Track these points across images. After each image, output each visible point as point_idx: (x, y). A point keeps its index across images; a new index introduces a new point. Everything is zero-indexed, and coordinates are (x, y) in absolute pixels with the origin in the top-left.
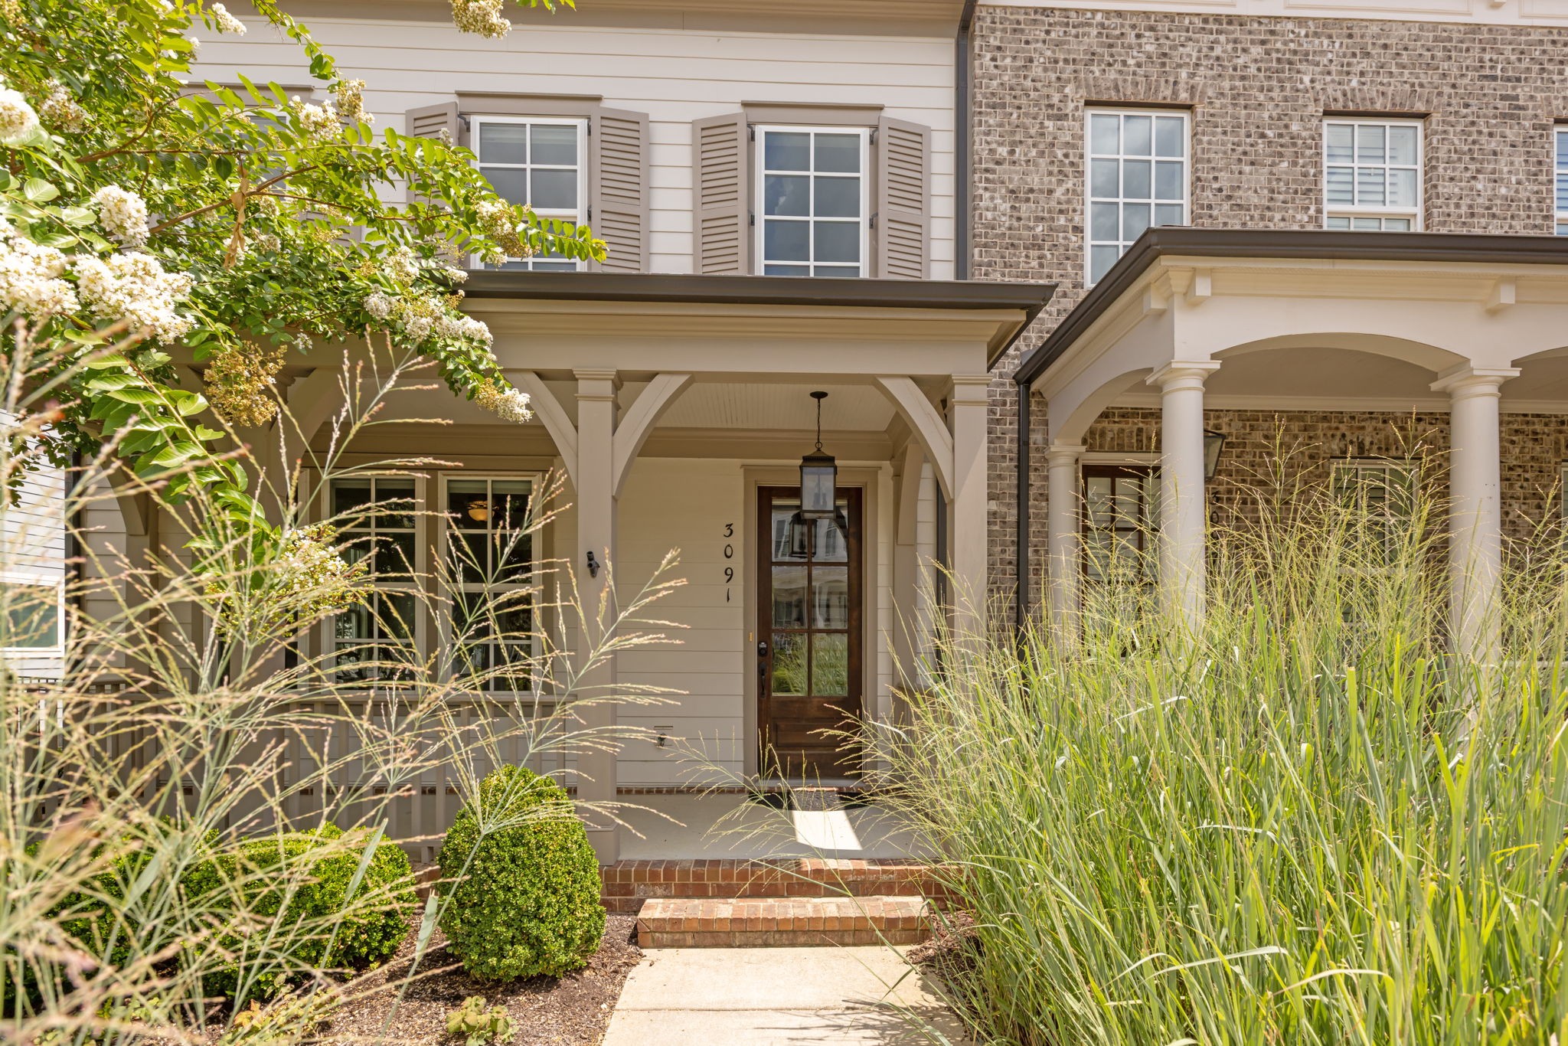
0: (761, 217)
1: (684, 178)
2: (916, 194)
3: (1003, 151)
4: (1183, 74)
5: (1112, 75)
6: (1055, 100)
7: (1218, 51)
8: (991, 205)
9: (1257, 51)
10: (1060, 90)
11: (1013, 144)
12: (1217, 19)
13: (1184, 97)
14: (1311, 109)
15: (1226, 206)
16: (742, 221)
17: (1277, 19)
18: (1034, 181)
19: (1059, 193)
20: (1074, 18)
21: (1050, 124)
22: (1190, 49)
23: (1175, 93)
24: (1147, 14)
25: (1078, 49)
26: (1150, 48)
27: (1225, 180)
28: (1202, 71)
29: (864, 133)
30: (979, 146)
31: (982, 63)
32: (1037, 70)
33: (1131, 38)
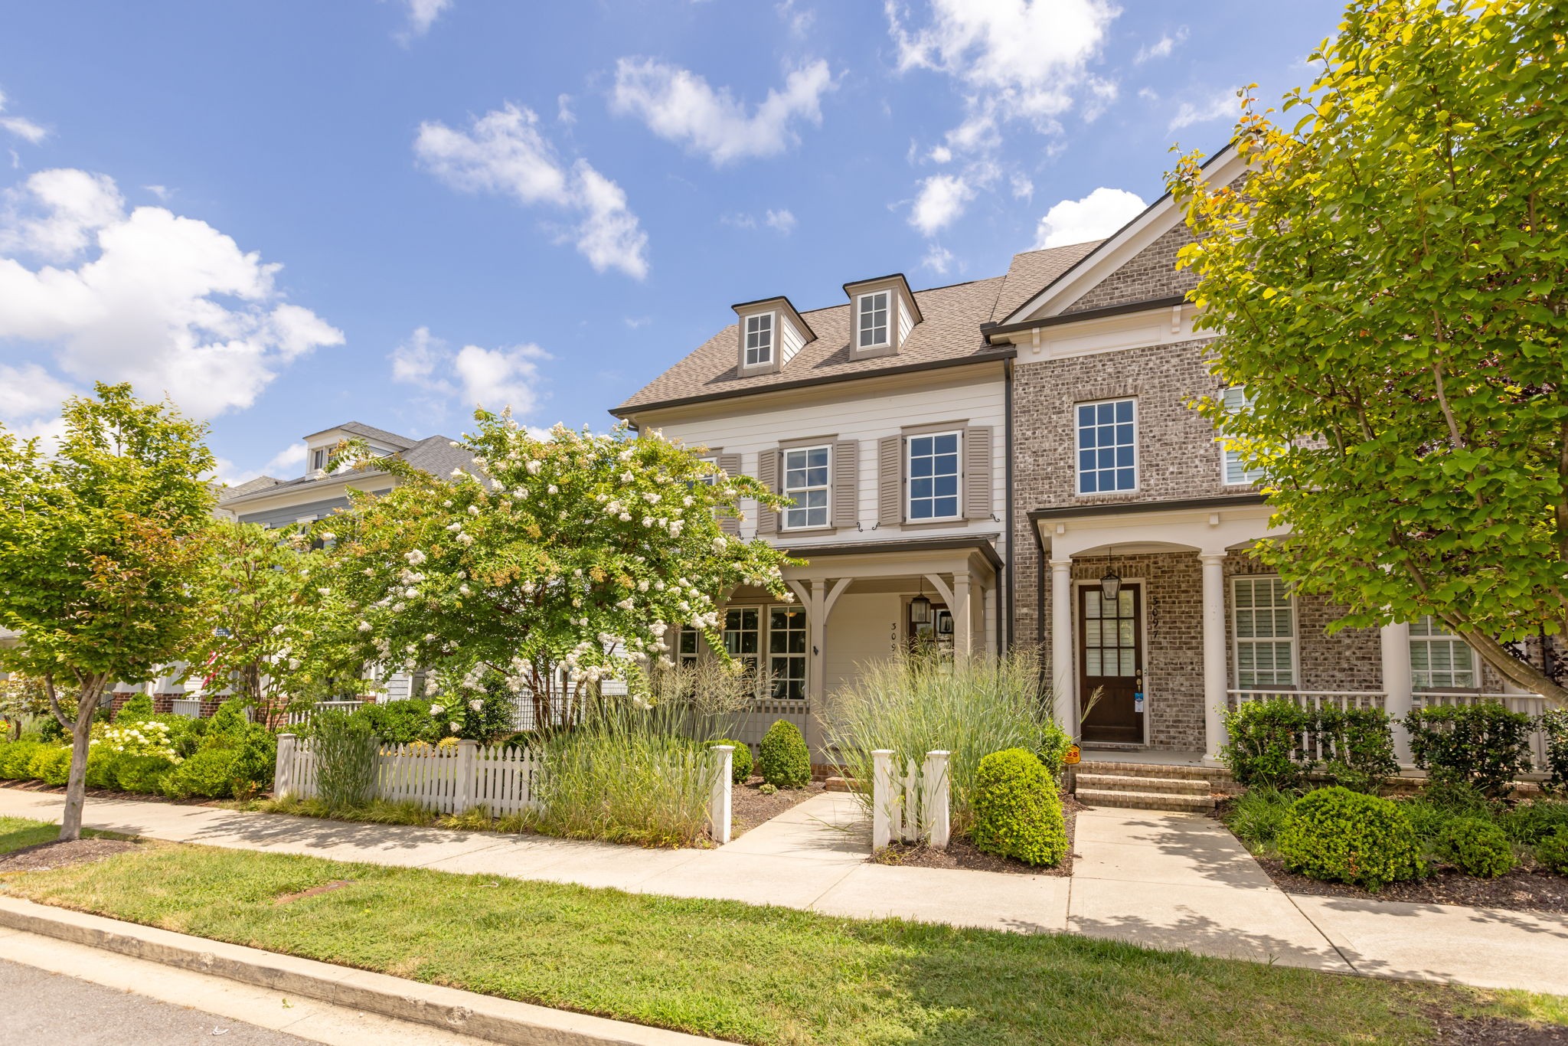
0: (909, 478)
1: (874, 465)
2: (986, 459)
3: (1029, 433)
4: (1130, 380)
5: (1089, 387)
6: (1057, 404)
7: (1151, 365)
8: (1024, 461)
9: (1175, 361)
10: (1060, 399)
11: (1036, 429)
12: (1151, 349)
13: (1130, 391)
14: (1210, 386)
15: (1158, 445)
16: (899, 483)
17: (1187, 343)
18: (1046, 445)
19: (1060, 450)
20: (1067, 362)
21: (1054, 417)
22: (1135, 367)
23: (1125, 391)
24: (1108, 354)
25: (1069, 377)
26: (1110, 370)
27: (1156, 431)
28: (1141, 377)
29: (959, 433)
30: (1017, 432)
31: (1018, 392)
32: (1047, 391)
33: (1099, 367)
